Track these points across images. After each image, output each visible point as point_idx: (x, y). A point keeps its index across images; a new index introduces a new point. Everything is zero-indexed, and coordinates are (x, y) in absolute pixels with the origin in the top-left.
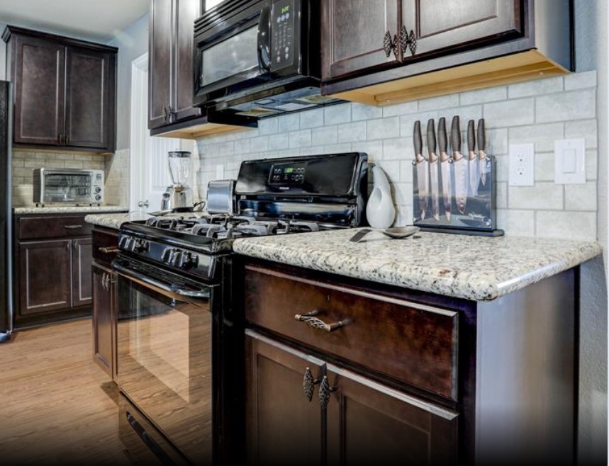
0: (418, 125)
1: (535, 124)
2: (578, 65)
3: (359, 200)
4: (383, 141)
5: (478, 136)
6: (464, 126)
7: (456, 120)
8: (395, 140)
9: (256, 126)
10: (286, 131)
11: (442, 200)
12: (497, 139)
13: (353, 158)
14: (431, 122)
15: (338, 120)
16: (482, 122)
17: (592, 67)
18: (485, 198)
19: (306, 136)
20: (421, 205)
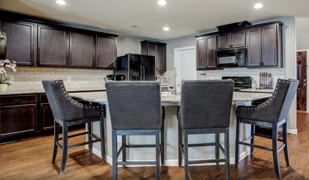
0: (260, 73)
1: (278, 74)
2: (283, 67)
3: (250, 84)
4: (253, 75)
5: (270, 75)
6: (268, 74)
7: (267, 73)
8: (256, 75)
9: (223, 70)
10: (232, 71)
11: (264, 84)
12: (272, 76)
13: (248, 77)
14: (263, 73)
15: (244, 70)
16: (271, 74)
17: (285, 68)
18: (271, 84)
19: (237, 73)
20: (261, 85)
